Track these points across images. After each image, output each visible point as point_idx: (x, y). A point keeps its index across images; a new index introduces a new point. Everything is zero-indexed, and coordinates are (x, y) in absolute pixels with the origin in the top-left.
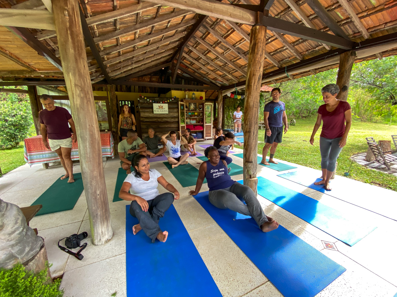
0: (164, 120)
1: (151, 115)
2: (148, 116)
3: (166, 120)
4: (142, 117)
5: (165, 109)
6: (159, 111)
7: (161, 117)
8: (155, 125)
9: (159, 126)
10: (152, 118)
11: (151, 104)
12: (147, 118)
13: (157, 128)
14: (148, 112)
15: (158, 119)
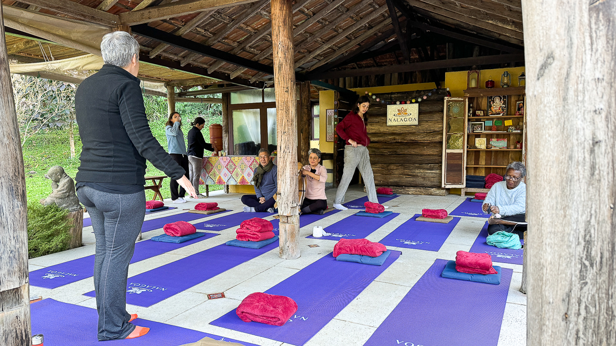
0: (410, 138)
1: (382, 129)
5: (411, 116)
6: (399, 120)
7: (403, 133)
8: (388, 150)
9: (396, 151)
10: (384, 134)
11: (384, 108)
12: (375, 134)
13: (393, 156)
14: (378, 122)
15: (397, 137)
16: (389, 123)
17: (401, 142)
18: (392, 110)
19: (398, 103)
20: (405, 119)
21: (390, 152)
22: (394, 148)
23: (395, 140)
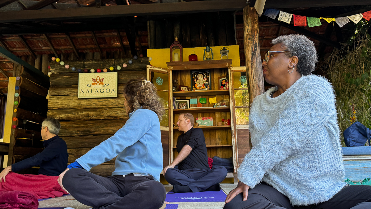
0: (106, 113)
1: (72, 103)
2: (66, 107)
3: (111, 113)
4: (52, 109)
5: (108, 87)
6: (94, 91)
7: (99, 108)
8: (79, 129)
9: (88, 131)
10: (75, 109)
11: (75, 77)
12: (62, 110)
13: (85, 137)
14: (68, 95)
15: (91, 113)
16: (81, 95)
17: (96, 120)
18: (84, 79)
19: (92, 70)
20: (102, 91)
21: (81, 132)
22: (87, 127)
23: (88, 116)
